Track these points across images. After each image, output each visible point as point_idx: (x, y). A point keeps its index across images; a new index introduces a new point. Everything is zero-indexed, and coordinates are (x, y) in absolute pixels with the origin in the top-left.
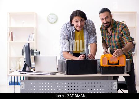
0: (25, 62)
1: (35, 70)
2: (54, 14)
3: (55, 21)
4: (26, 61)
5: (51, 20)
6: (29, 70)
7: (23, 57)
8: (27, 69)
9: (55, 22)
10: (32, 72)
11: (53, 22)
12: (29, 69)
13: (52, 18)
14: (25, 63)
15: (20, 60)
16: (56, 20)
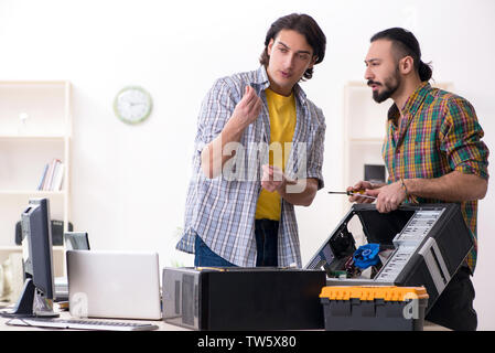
0: (27, 275)
1: (67, 310)
2: (141, 90)
3: (143, 115)
4: (31, 273)
5: (128, 112)
6: (45, 309)
7: (21, 251)
8: (38, 305)
9: (142, 120)
10: (57, 316)
11: (137, 119)
12: (45, 303)
13: (132, 105)
14: (30, 282)
15: (8, 262)
16: (147, 109)
